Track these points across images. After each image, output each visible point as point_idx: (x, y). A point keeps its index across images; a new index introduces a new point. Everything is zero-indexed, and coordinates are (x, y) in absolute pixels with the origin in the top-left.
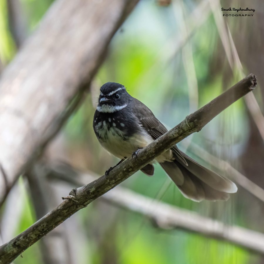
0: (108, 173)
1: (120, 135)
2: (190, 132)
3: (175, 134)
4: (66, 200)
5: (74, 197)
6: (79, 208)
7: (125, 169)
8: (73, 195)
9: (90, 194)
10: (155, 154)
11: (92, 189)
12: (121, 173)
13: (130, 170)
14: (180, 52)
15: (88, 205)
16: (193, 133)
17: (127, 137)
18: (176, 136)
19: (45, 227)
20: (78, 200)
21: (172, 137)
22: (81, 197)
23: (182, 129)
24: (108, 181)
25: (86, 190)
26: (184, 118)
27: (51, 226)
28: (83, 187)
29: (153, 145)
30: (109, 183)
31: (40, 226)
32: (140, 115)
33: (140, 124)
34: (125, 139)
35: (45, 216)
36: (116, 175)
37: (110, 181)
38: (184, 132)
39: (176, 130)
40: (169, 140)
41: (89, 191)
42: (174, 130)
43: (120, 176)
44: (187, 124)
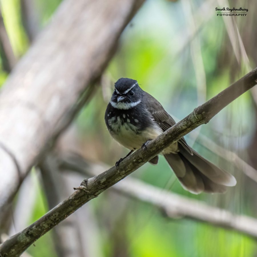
0: (118, 163)
1: (133, 130)
2: (198, 123)
3: (184, 126)
4: (78, 190)
5: (85, 187)
6: (90, 198)
7: (134, 160)
8: (85, 186)
9: (101, 184)
10: (164, 146)
11: (103, 179)
12: (131, 164)
13: (139, 161)
14: (188, 46)
15: (99, 195)
16: (201, 125)
17: (139, 132)
18: (184, 127)
19: (57, 217)
20: (90, 190)
21: (181, 128)
22: (92, 188)
23: (190, 121)
24: (119, 171)
25: (97, 180)
26: (192, 111)
27: (63, 216)
28: (93, 178)
29: (162, 136)
30: (119, 173)
31: (52, 215)
32: (152, 109)
33: (152, 118)
34: (137, 133)
35: (57, 206)
36: (126, 166)
37: (120, 171)
38: (193, 124)
39: (184, 122)
40: (177, 132)
41: (100, 181)
42: (183, 122)
43: (130, 167)
44: (195, 116)
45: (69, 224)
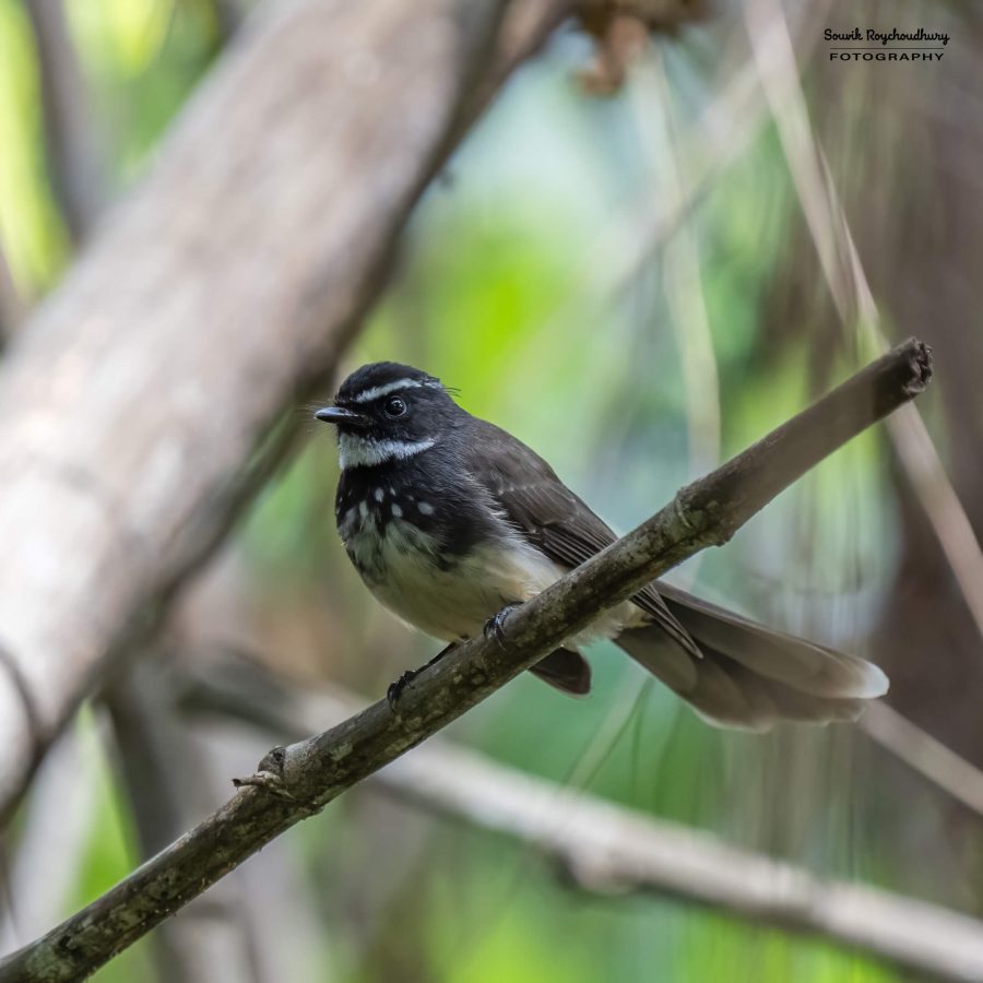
0: (396, 690)
1: (422, 550)
2: (692, 544)
3: (639, 552)
4: (249, 786)
5: (275, 777)
6: (294, 817)
7: (457, 679)
8: (274, 772)
9: (334, 766)
10: (566, 625)
11: (341, 748)
12: (444, 692)
13: (475, 681)
14: (656, 257)
15: (327, 805)
16: (702, 548)
18: (641, 559)
19: (173, 887)
20: (292, 788)
21: (627, 562)
22: (301, 779)
23: (663, 535)
24: (399, 719)
25: (319, 751)
26: (669, 497)
27: (194, 883)
28: (307, 742)
29: (559, 591)
30: (401, 727)
31: (154, 879)
32: (496, 476)
33: (495, 508)
34: (445, 566)
35: (174, 846)
36: (425, 699)
37: (404, 719)
38: (671, 547)
39: (641, 539)
40: (616, 574)
41: (330, 755)
42: (635, 540)
43: (440, 704)
44: (679, 518)
45: (217, 912)
